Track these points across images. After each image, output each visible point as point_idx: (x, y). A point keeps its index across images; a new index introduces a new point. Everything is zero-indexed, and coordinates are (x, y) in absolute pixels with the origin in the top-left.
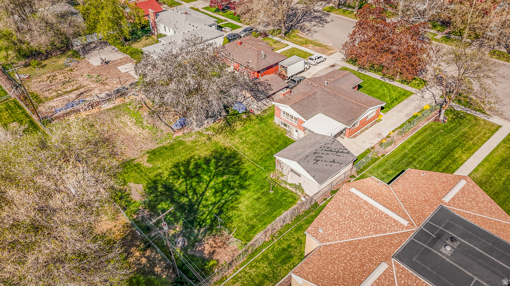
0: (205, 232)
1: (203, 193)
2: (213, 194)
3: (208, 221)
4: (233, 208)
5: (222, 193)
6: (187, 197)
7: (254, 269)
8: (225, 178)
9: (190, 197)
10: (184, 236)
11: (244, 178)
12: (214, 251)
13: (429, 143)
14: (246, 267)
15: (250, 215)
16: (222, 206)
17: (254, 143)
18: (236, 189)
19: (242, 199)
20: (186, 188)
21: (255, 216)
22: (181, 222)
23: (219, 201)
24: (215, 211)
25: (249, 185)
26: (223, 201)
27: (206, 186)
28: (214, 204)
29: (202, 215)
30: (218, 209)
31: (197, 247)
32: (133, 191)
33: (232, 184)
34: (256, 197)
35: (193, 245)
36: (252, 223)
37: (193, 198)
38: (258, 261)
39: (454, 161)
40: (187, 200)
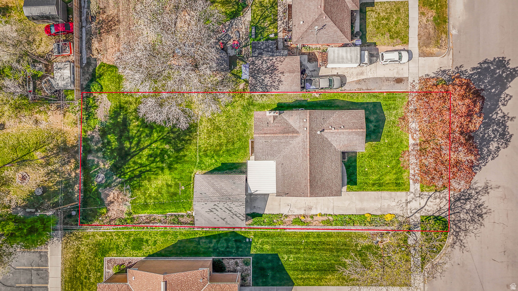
0: (119, 183)
1: (143, 149)
2: (148, 156)
3: (127, 176)
4: (149, 180)
5: (154, 160)
6: (131, 143)
7: (117, 238)
8: (167, 147)
9: (133, 145)
10: (106, 175)
11: (178, 160)
12: (113, 202)
13: (331, 250)
14: (114, 232)
15: (153, 195)
16: (144, 172)
17: (218, 129)
18: (164, 165)
19: (160, 177)
20: (136, 133)
21: (155, 198)
22: (113, 162)
23: (146, 166)
24: (137, 173)
25: (176, 169)
26: (148, 168)
27: (148, 144)
28: (141, 165)
29: (127, 168)
30: (140, 172)
31: (106, 190)
32: (102, 105)
33: (166, 157)
34: (169, 183)
35: (105, 187)
36: (148, 201)
37: (133, 147)
38: (123, 234)
39: (321, 279)
40: (129, 146)
